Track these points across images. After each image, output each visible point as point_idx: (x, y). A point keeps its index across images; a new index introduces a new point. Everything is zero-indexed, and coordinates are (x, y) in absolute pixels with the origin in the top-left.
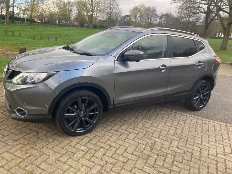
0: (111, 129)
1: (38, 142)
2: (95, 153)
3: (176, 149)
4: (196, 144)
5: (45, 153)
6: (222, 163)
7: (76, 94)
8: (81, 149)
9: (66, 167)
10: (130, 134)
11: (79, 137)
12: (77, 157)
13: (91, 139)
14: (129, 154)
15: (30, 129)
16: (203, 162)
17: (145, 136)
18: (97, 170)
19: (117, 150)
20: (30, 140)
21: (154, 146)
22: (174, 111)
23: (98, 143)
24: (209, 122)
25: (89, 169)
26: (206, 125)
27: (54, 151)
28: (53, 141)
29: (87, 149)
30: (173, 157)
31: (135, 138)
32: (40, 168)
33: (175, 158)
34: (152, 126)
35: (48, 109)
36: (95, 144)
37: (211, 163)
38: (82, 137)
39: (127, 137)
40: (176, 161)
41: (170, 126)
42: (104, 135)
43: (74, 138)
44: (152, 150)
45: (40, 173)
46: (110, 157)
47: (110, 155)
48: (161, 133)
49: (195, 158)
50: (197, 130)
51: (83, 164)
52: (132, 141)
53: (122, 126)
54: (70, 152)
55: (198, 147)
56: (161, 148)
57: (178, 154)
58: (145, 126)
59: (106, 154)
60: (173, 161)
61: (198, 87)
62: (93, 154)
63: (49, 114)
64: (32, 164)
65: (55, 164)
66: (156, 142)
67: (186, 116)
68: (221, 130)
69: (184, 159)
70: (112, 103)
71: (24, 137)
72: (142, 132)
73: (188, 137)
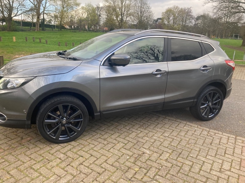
0: (100, 138)
1: (18, 148)
2: (72, 162)
3: (164, 162)
4: (189, 158)
5: (21, 159)
6: (214, 180)
7: (56, 100)
8: (59, 157)
9: (36, 174)
10: (118, 143)
11: (62, 145)
12: (52, 165)
13: (74, 147)
14: (109, 165)
15: (16, 135)
16: (191, 178)
17: (134, 147)
18: (67, 179)
19: (97, 160)
20: (11, 146)
21: (140, 157)
22: (179, 120)
23: (80, 151)
24: (216, 134)
25: (59, 178)
26: (212, 137)
27: (30, 158)
28: (34, 147)
29: (66, 157)
30: (157, 170)
31: (121, 148)
32: (9, 174)
33: (158, 172)
34: (146, 136)
35: (26, 115)
36: (76, 153)
37: (199, 180)
38: (66, 144)
39: (113, 147)
40: (159, 175)
41: (168, 137)
42: (90, 143)
43: (57, 145)
44: (136, 161)
45: (8, 178)
46: (86, 167)
47: (87, 165)
48: (153, 143)
49: (182, 173)
50: (197, 142)
51: (55, 173)
52: (117, 151)
53: (112, 135)
54: (47, 159)
55: (190, 161)
56: (147, 160)
57: (164, 167)
58: (138, 136)
59: (84, 163)
60: (155, 175)
61: (205, 94)
62: (69, 163)
63: (28, 120)
64: (4, 170)
65: (26, 171)
66: (144, 153)
67: (191, 126)
68: (227, 143)
69: (169, 174)
70: (98, 110)
71: (7, 143)
72: (132, 142)
73: (183, 150)
